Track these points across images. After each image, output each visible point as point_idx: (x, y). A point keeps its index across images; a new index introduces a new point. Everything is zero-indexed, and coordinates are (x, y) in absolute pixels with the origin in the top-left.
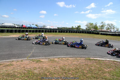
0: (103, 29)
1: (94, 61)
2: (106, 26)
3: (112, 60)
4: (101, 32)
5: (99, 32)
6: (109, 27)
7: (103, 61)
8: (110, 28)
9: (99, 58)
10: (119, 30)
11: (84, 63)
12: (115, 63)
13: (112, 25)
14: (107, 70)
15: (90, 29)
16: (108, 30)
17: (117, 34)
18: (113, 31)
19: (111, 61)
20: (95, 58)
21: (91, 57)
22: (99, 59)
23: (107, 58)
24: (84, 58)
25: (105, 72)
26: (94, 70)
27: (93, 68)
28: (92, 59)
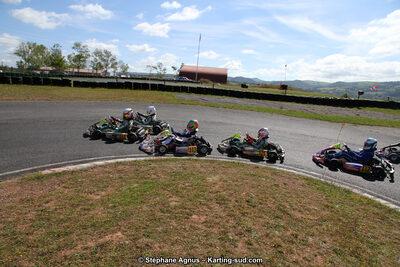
0: (84, 67)
1: (54, 179)
2: (91, 59)
3: (110, 161)
4: (75, 76)
5: (69, 76)
6: (99, 61)
7: (86, 170)
8: (103, 63)
9: (74, 164)
10: (129, 71)
11: (17, 199)
12: (120, 168)
13: (108, 54)
14: (99, 197)
15: (37, 68)
16: (99, 72)
17: (123, 81)
18: (112, 75)
19: (109, 165)
20: (57, 170)
21: (44, 169)
22: (71, 168)
23: (98, 160)
24: (15, 180)
25: (91, 205)
26: (56, 209)
27: (51, 206)
28: (48, 176)
